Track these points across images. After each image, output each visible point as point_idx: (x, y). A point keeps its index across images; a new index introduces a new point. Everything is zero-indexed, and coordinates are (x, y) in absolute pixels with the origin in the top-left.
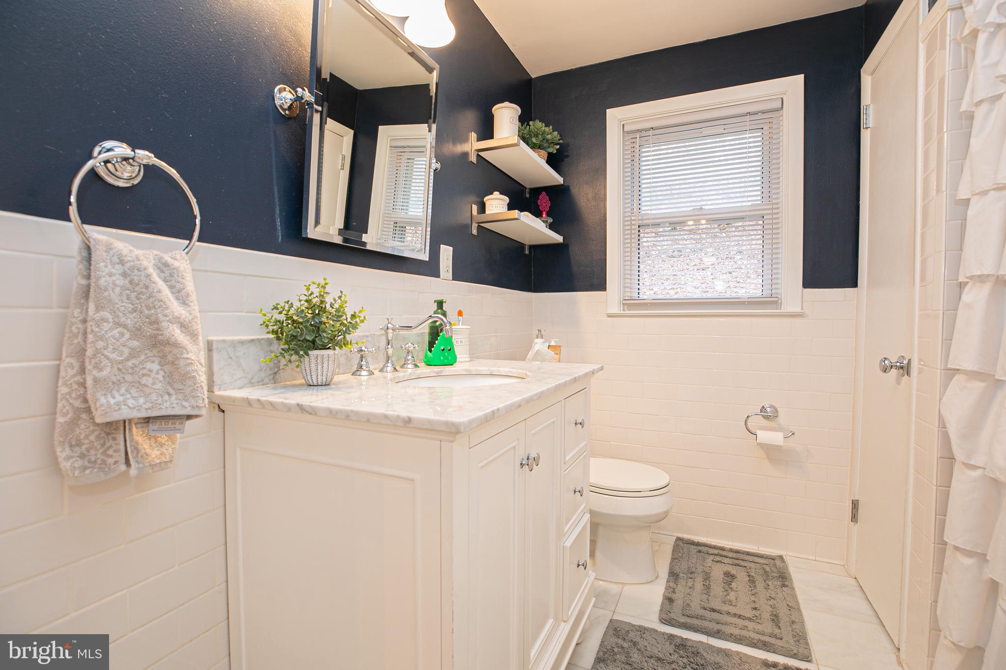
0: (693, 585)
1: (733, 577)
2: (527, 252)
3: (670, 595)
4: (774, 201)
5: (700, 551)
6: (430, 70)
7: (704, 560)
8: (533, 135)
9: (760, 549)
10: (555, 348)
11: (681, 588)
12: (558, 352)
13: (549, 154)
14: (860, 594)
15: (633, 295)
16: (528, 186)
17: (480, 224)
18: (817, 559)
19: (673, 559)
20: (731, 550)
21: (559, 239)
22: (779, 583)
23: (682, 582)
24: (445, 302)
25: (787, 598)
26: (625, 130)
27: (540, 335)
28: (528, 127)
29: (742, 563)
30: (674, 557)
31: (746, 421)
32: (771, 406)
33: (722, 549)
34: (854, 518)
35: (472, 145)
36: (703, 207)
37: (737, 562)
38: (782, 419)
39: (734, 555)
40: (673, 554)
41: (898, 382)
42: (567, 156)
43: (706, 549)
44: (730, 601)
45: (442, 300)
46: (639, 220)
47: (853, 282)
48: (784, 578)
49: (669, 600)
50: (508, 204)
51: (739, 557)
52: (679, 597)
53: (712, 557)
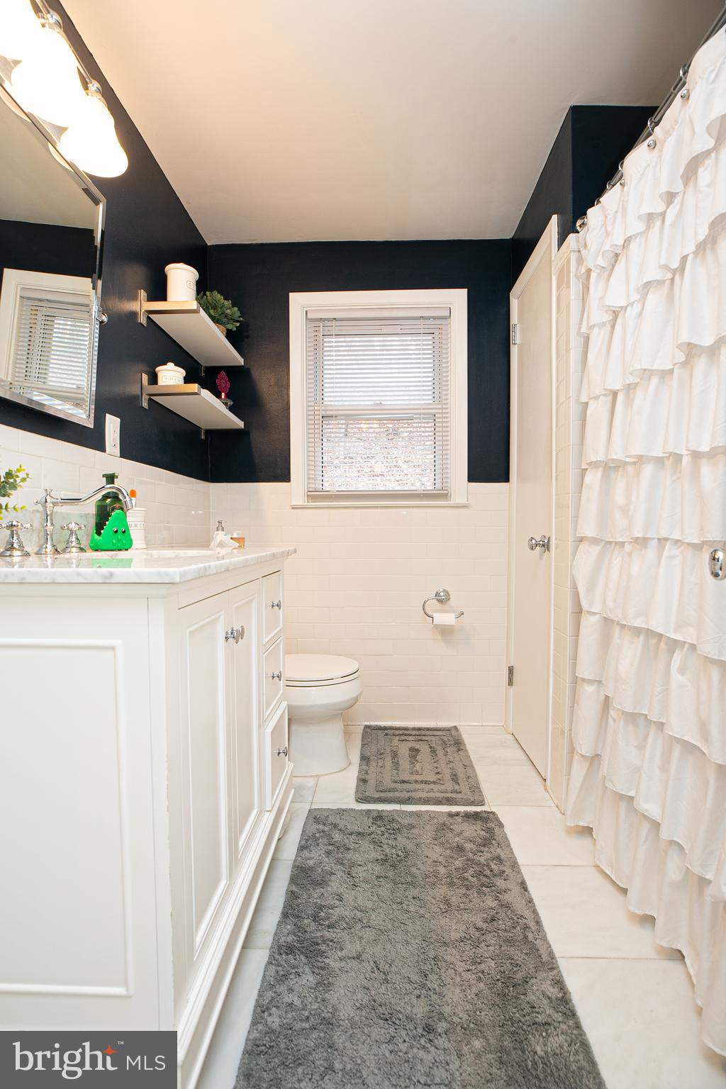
0: (384, 764)
1: (418, 751)
2: (203, 437)
3: (363, 777)
4: (444, 402)
5: (387, 735)
6: (97, 202)
7: (391, 741)
8: (210, 308)
9: (438, 723)
10: (240, 540)
11: (373, 770)
12: (242, 545)
13: (228, 330)
14: (517, 745)
15: (317, 486)
16: (204, 364)
17: (152, 397)
18: (484, 724)
19: (363, 745)
20: (414, 729)
21: (240, 424)
22: (456, 749)
23: (374, 763)
24: (117, 477)
25: (463, 760)
26: (308, 317)
27: (220, 528)
28: (205, 297)
29: (424, 738)
30: (364, 743)
31: (424, 606)
32: (444, 591)
33: (406, 729)
34: (510, 682)
35: (142, 305)
36: (383, 403)
37: (419, 738)
38: (453, 602)
39: (417, 733)
40: (362, 741)
41: (541, 557)
42: (247, 337)
43: (393, 731)
44: (417, 771)
45: (113, 474)
46: (323, 410)
47: (505, 478)
48: (459, 744)
49: (363, 781)
50: (184, 378)
51: (420, 733)
52: (372, 778)
53: (397, 738)
